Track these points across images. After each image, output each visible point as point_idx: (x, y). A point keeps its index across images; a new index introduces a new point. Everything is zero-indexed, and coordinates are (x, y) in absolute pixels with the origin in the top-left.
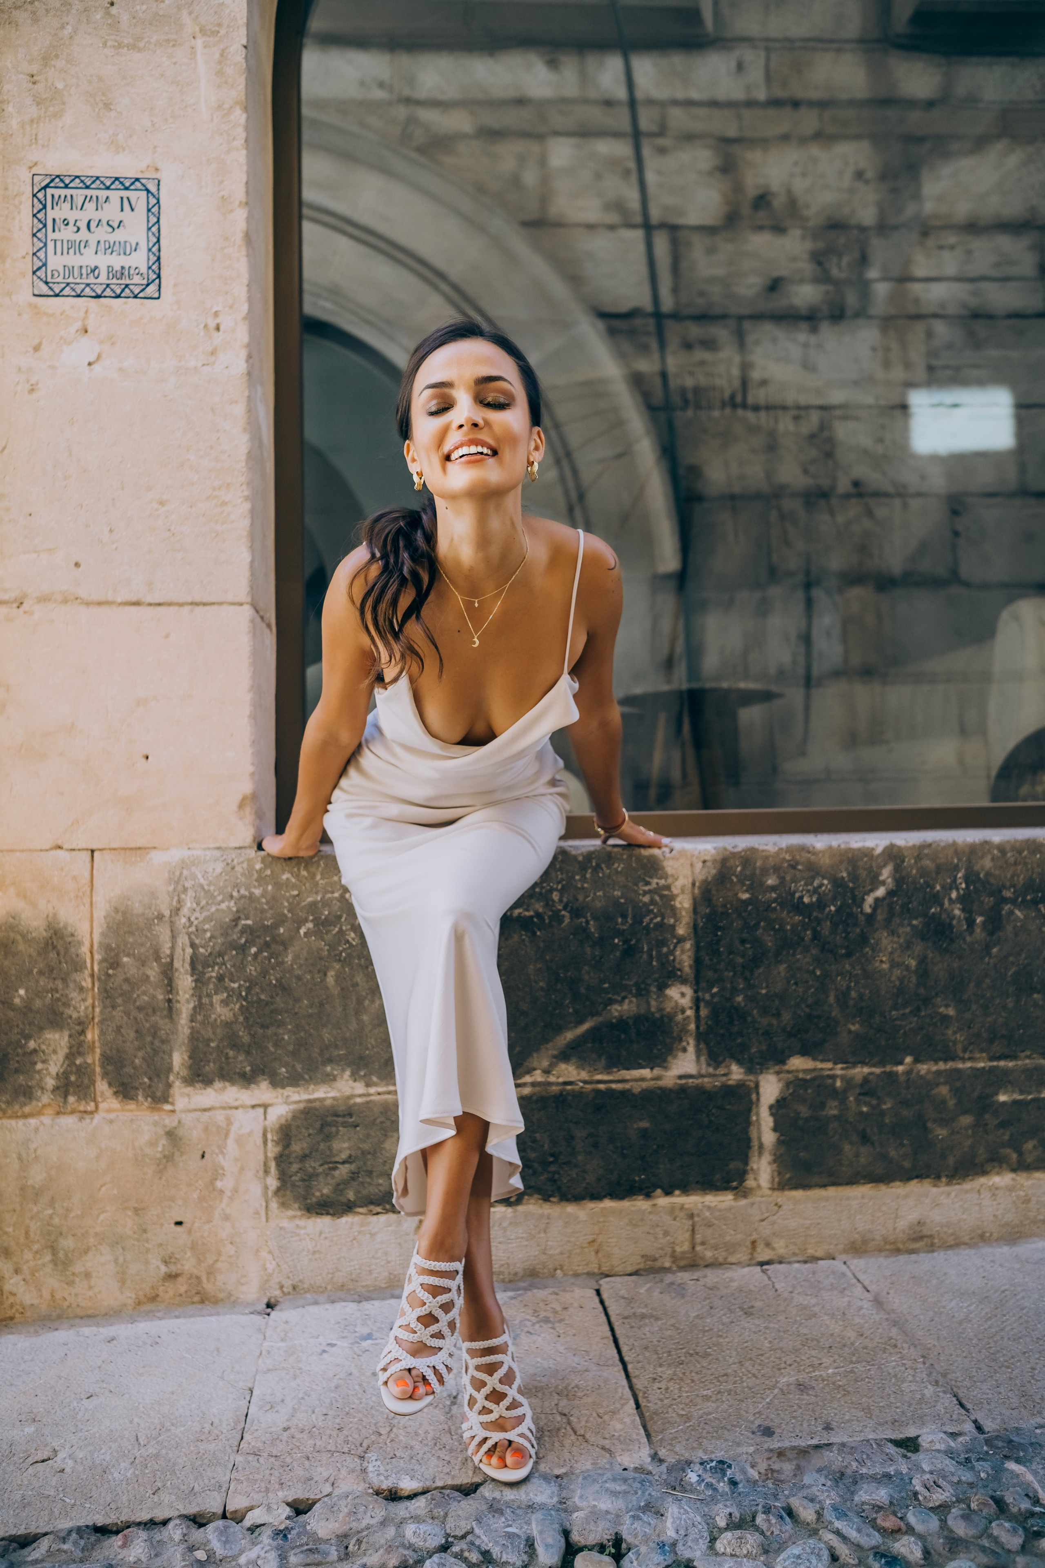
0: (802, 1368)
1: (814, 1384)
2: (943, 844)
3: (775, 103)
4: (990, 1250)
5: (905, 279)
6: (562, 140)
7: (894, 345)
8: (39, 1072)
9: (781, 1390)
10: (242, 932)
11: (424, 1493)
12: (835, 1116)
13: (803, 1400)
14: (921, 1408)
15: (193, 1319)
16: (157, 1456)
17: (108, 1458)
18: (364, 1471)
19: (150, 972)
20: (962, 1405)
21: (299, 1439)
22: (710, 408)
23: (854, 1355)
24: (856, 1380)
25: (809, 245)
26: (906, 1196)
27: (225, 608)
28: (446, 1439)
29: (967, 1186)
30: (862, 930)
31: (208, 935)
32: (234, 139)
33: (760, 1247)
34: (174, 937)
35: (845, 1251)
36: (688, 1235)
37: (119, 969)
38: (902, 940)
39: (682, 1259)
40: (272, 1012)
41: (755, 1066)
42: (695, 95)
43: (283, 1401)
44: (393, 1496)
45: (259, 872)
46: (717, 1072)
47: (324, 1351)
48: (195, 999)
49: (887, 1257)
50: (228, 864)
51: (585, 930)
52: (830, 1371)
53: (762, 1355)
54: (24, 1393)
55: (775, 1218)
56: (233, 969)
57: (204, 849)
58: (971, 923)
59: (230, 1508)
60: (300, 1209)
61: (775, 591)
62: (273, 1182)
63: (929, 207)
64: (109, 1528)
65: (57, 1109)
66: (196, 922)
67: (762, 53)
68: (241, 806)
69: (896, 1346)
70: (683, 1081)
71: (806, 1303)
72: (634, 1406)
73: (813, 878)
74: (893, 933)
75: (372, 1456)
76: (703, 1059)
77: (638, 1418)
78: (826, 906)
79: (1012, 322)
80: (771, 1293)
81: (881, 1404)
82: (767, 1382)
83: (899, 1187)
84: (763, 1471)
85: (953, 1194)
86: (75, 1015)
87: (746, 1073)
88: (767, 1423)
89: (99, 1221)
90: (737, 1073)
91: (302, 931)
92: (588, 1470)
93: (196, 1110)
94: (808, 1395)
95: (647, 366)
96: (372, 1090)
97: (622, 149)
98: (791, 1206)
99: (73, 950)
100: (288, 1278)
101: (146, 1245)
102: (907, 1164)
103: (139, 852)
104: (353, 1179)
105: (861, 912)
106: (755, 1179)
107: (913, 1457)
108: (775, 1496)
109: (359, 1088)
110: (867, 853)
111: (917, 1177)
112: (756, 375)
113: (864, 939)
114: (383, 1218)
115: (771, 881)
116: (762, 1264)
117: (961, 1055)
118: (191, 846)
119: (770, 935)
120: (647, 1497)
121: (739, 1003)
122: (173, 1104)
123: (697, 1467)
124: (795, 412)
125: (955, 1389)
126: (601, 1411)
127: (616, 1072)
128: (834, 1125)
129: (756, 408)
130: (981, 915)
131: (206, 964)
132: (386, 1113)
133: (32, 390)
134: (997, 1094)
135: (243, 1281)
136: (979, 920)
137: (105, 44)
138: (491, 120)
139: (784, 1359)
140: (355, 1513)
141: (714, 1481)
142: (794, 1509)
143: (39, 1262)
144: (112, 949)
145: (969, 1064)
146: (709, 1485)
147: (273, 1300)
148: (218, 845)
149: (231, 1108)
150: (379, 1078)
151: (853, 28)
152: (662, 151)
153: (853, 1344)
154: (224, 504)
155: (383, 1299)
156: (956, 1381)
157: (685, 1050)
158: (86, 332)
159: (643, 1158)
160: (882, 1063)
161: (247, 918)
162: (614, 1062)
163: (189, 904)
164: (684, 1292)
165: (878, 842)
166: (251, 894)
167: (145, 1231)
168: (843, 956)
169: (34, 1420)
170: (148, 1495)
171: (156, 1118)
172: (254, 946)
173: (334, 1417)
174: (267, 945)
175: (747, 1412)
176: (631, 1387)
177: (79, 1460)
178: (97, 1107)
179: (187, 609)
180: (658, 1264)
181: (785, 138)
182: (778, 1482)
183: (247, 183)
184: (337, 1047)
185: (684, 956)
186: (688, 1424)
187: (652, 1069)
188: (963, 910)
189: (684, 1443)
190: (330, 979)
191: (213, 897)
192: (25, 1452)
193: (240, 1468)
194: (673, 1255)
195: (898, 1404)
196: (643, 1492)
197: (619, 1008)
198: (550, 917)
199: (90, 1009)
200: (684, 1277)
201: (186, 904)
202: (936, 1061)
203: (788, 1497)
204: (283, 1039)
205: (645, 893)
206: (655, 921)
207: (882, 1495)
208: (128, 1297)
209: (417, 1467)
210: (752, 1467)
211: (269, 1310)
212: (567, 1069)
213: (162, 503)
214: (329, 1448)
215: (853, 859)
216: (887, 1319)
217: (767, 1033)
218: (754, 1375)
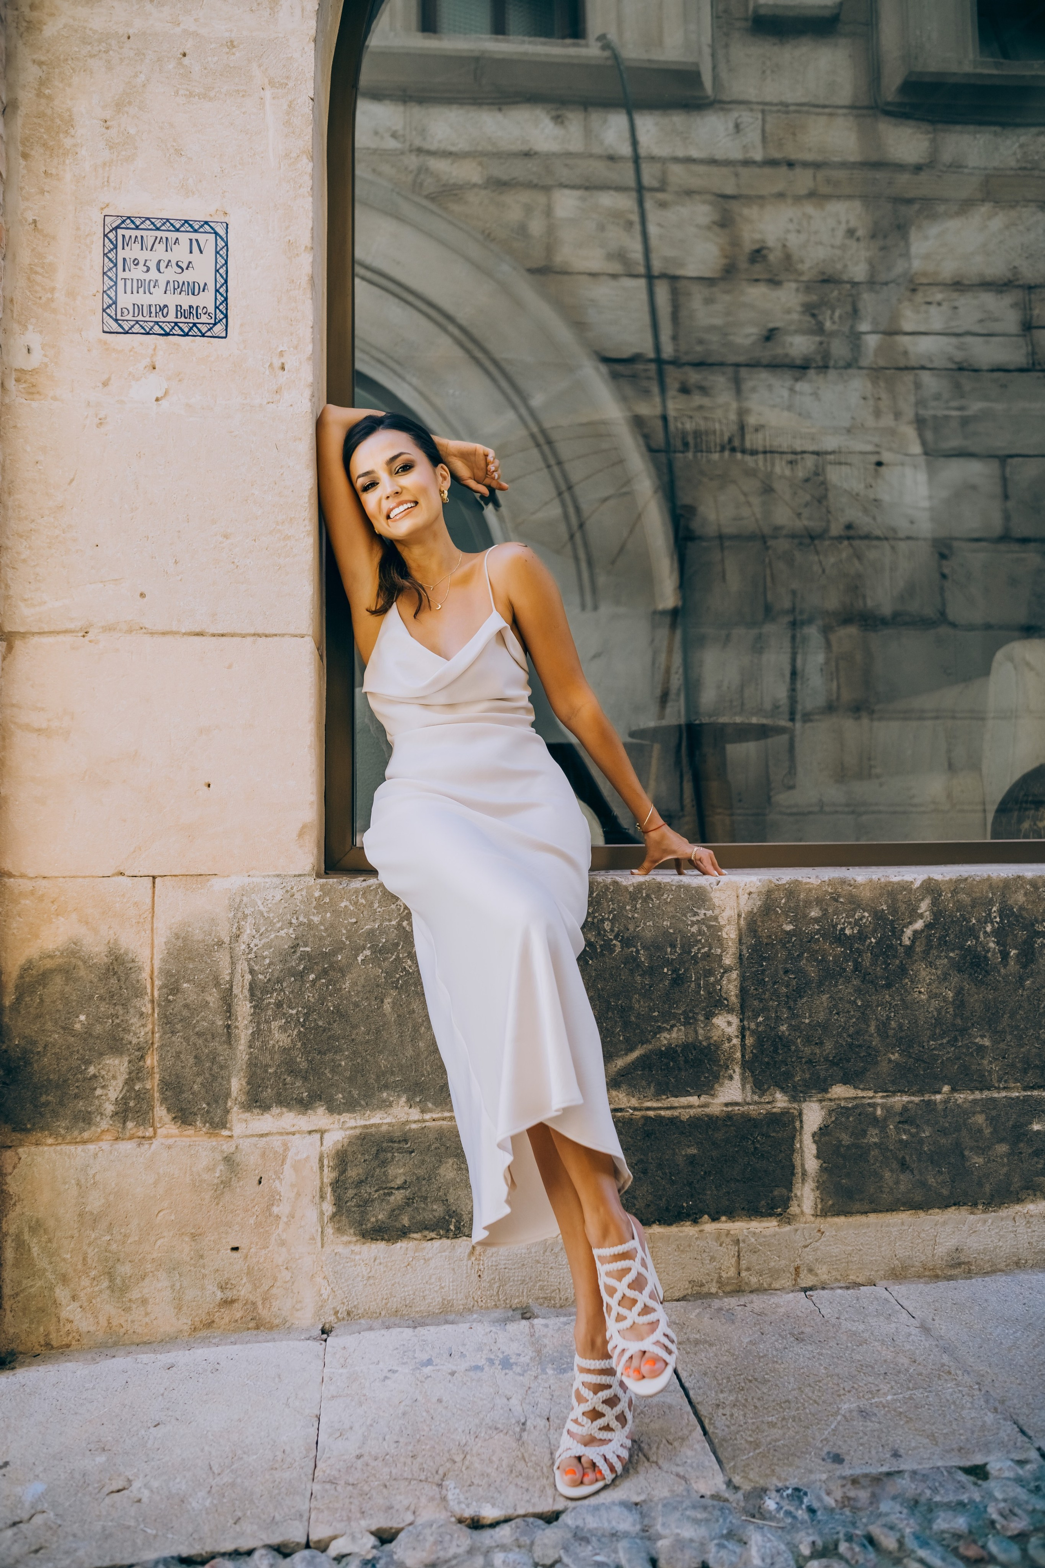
0: (861, 1394)
1: (875, 1410)
2: (978, 879)
3: (772, 163)
4: (1027, 1277)
5: (892, 332)
6: (567, 192)
7: (884, 396)
8: (98, 1097)
9: (844, 1416)
10: (301, 959)
11: (507, 1520)
12: (875, 1144)
13: (867, 1427)
14: (985, 1436)
15: (249, 1346)
16: (233, 1485)
17: (184, 1487)
18: (444, 1499)
19: (209, 998)
20: (1022, 1432)
21: (373, 1467)
22: (709, 451)
23: (910, 1381)
24: (916, 1407)
25: (802, 298)
26: (945, 1223)
27: (287, 639)
28: (520, 1466)
29: (1003, 1213)
30: (901, 962)
31: (267, 961)
32: (300, 187)
33: (804, 1273)
34: (233, 964)
35: (885, 1278)
36: (734, 1261)
37: (179, 995)
38: (939, 972)
39: (727, 1284)
40: (329, 1038)
41: (798, 1094)
42: (695, 153)
43: (351, 1428)
44: (476, 1524)
45: (318, 899)
46: (763, 1100)
47: (386, 1378)
48: (254, 1025)
49: (926, 1283)
50: (287, 891)
51: (635, 959)
52: (889, 1398)
53: (820, 1381)
54: (90, 1421)
55: (818, 1244)
56: (291, 996)
57: (264, 877)
58: (1005, 955)
59: (314, 1537)
60: (355, 1234)
61: (769, 628)
62: (329, 1208)
63: (917, 265)
64: (194, 1558)
65: (116, 1135)
66: (255, 949)
67: (760, 116)
68: (301, 834)
69: (949, 1373)
70: (730, 1109)
71: (854, 1329)
72: (702, 1433)
73: (854, 910)
74: (931, 964)
75: (450, 1483)
76: (748, 1086)
77: (707, 1445)
78: (867, 937)
79: (996, 375)
80: (819, 1319)
81: (945, 1431)
82: (829, 1409)
83: (938, 1213)
84: (839, 1498)
85: (990, 1221)
86: (135, 1041)
87: (789, 1101)
88: (835, 1450)
89: (156, 1247)
90: (781, 1101)
91: (360, 959)
92: (665, 1498)
93: (253, 1136)
94: (871, 1421)
95: (648, 409)
96: (427, 1116)
97: (626, 203)
98: (834, 1233)
99: (133, 976)
100: (343, 1303)
101: (203, 1271)
102: (945, 1192)
103: (200, 878)
104: (408, 1204)
105: (900, 944)
106: (799, 1206)
107: (984, 1484)
108: (854, 1524)
109: (415, 1114)
110: (905, 887)
111: (955, 1205)
112: (752, 420)
113: (903, 970)
114: (437, 1243)
115: (814, 913)
116: (805, 1290)
117: (997, 1085)
118: (250, 873)
119: (813, 966)
120: (728, 1525)
121: (783, 1032)
122: (230, 1129)
123: (774, 1494)
124: (790, 457)
125: (1015, 1417)
126: (670, 1438)
127: (664, 1100)
128: (874, 1152)
129: (754, 453)
130: (1016, 948)
131: (265, 991)
132: (441, 1139)
133: (101, 424)
134: (1031, 1123)
135: (298, 1306)
136: (1013, 952)
137: (177, 93)
138: (500, 171)
139: (842, 1386)
140: (441, 1542)
141: (792, 1509)
142: (875, 1538)
143: (97, 1289)
144: (172, 976)
145: (1004, 1094)
146: (788, 1513)
147: (327, 1326)
148: (278, 873)
149: (288, 1134)
150: (434, 1104)
151: (845, 94)
152: (663, 205)
153: (907, 1370)
154: (287, 538)
155: (438, 1325)
156: (1014, 1408)
157: (731, 1078)
158: (154, 368)
159: (690, 1184)
160: (921, 1092)
161: (306, 946)
162: (663, 1090)
163: (248, 930)
164: (733, 1317)
165: (916, 876)
166: (310, 921)
167: (202, 1257)
168: (883, 986)
169: (104, 1450)
170: (229, 1525)
171: (214, 1143)
172: (312, 972)
173: (406, 1444)
174: (325, 972)
175: (814, 1439)
176: (696, 1413)
177: (155, 1490)
178: (155, 1133)
179: (250, 639)
180: (705, 1290)
181: (781, 196)
182: (855, 1510)
183: (312, 229)
184: (393, 1073)
185: (731, 986)
186: (757, 1451)
187: (699, 1096)
188: (998, 943)
189: (757, 1470)
190: (387, 1007)
191: (272, 924)
192: (99, 1482)
193: (319, 1497)
194: (720, 1281)
195: (961, 1431)
196: (725, 1520)
197: (668, 1036)
198: (601, 946)
199: (150, 1034)
200: (731, 1302)
201: (245, 931)
202: (972, 1091)
203: (866, 1525)
204: (340, 1065)
205: (693, 923)
206: (702, 951)
207: (961, 1523)
208: (184, 1323)
209: (496, 1495)
210: (828, 1494)
211: (325, 1336)
212: (617, 1096)
213: (226, 537)
214: (405, 1475)
215: (892, 892)
216: (937, 1345)
217: (810, 1062)
218: (815, 1402)
